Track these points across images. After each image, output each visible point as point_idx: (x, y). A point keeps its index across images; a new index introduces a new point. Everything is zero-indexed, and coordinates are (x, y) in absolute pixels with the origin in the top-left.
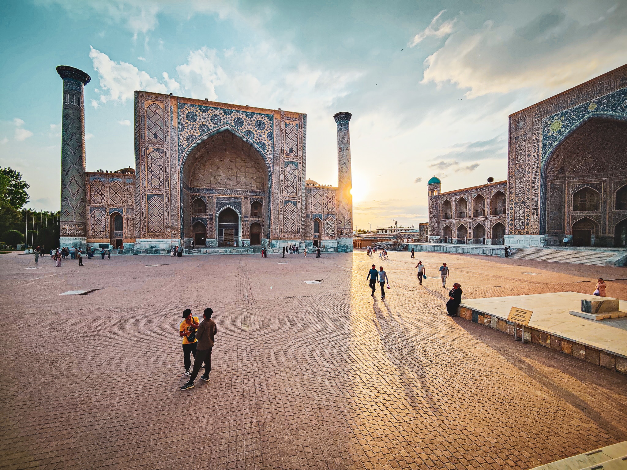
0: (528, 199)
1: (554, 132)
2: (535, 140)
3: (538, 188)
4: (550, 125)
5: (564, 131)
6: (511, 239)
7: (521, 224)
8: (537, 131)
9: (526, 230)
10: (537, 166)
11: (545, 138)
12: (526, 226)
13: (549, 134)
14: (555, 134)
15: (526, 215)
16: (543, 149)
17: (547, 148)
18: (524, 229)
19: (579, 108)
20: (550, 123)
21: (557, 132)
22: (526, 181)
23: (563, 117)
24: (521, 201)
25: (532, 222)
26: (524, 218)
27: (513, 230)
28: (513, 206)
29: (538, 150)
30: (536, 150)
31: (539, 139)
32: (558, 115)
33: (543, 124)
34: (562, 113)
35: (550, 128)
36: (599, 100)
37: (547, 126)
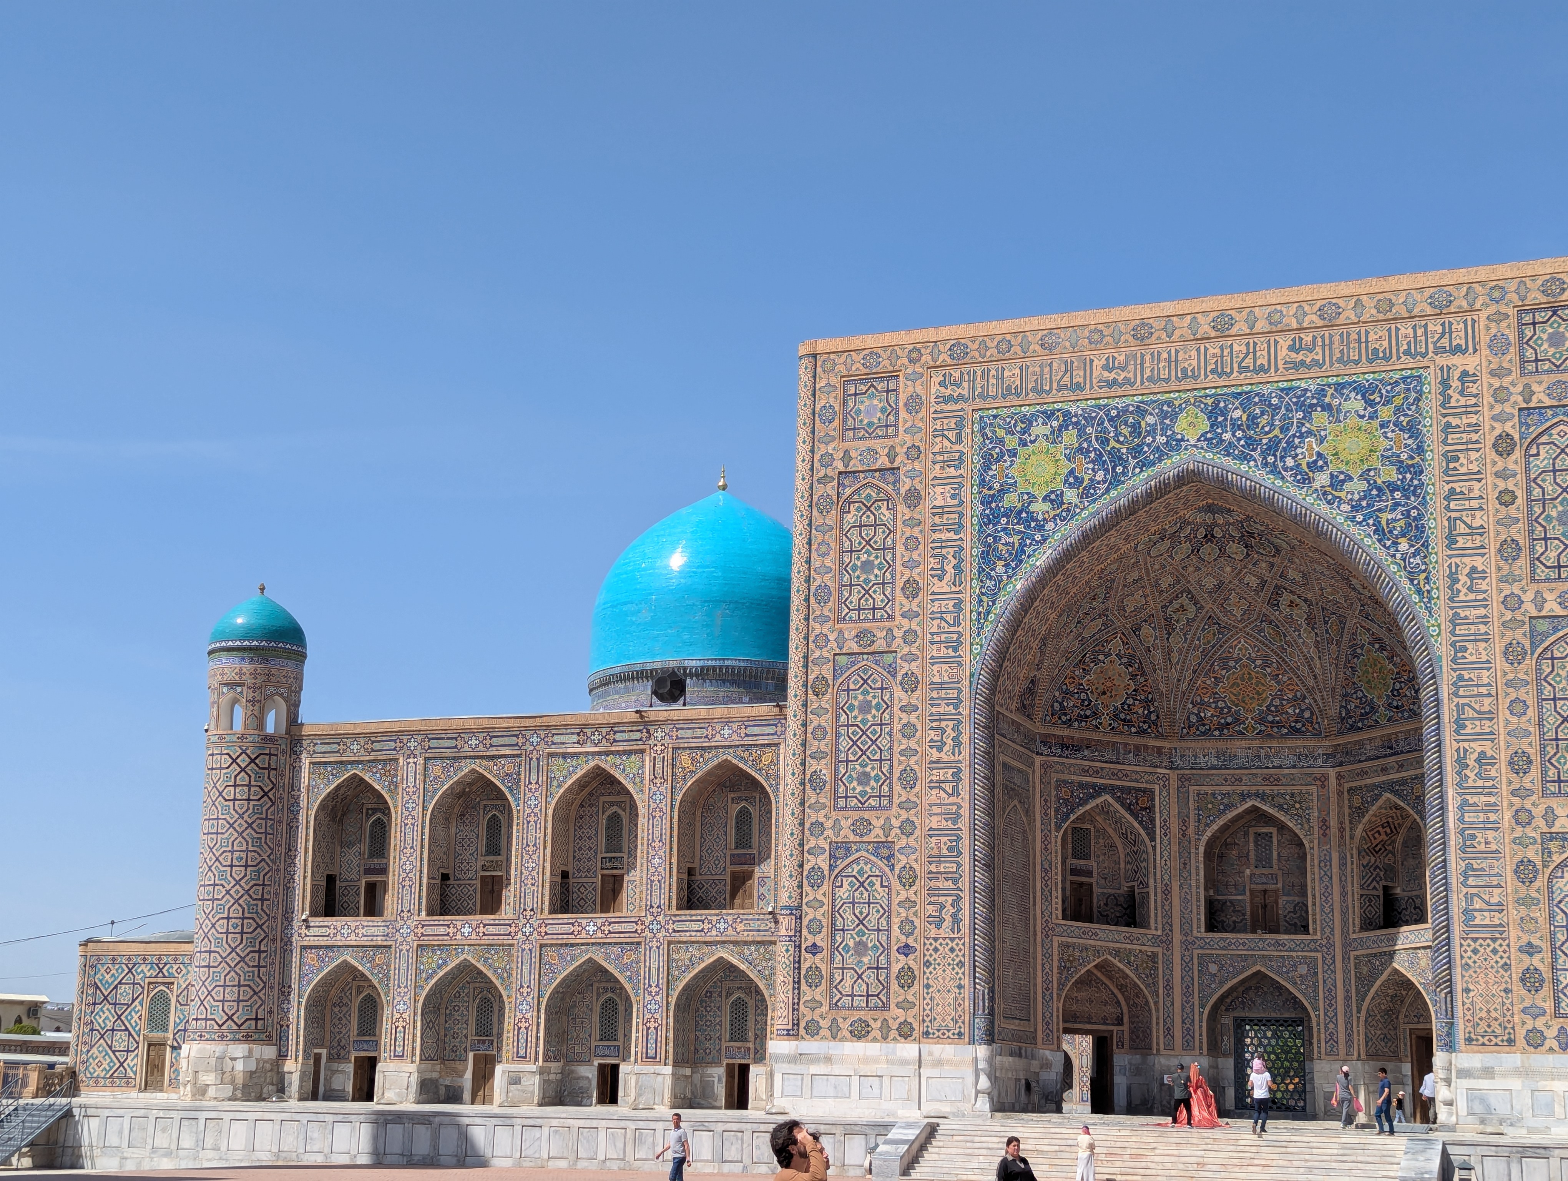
0: (907, 828)
1: (1032, 498)
2: (939, 511)
3: (957, 777)
4: (1013, 454)
5: (1075, 500)
6: (814, 1069)
7: (870, 976)
8: (952, 471)
9: (895, 1011)
10: (951, 652)
11: (991, 518)
12: (894, 986)
13: (1011, 500)
14: (1039, 508)
15: (896, 920)
16: (981, 570)
17: (1000, 569)
18: (885, 1007)
19: (1141, 411)
20: (1012, 443)
21: (1045, 500)
22: (897, 726)
23: (1070, 437)
24: (871, 838)
25: (927, 964)
26: (883, 938)
27: (824, 1009)
28: (823, 862)
29: (958, 568)
30: (949, 568)
31: (961, 515)
32: (1049, 415)
33: (978, 439)
34: (1067, 414)
35: (1012, 472)
36: (1216, 405)
37: (1001, 455)
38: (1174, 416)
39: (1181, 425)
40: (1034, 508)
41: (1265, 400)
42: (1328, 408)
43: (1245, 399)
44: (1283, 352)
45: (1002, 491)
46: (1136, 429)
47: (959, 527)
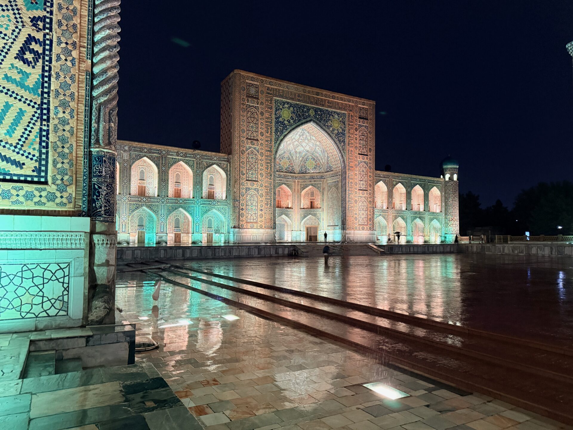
0: (261, 185)
1: (285, 120)
2: (267, 118)
3: (271, 175)
4: (281, 109)
5: (292, 123)
7: (253, 215)
8: (269, 110)
9: (259, 222)
10: (270, 149)
11: (277, 122)
12: (258, 218)
13: (281, 119)
14: (286, 122)
15: (259, 204)
16: (275, 133)
17: (279, 134)
18: (257, 222)
19: (304, 107)
20: (281, 107)
21: (287, 121)
22: (259, 163)
23: (292, 109)
24: (254, 186)
25: (265, 213)
26: (256, 208)
27: (245, 222)
28: (244, 191)
29: (271, 132)
31: (271, 120)
32: (288, 103)
33: (275, 104)
34: (291, 104)
35: (281, 113)
36: (316, 110)
37: (279, 109)
38: (309, 110)
39: (311, 111)
40: (285, 122)
41: (323, 111)
42: (332, 116)
43: (321, 110)
44: (326, 103)
45: (279, 117)
46: (303, 110)
47: (271, 123)
